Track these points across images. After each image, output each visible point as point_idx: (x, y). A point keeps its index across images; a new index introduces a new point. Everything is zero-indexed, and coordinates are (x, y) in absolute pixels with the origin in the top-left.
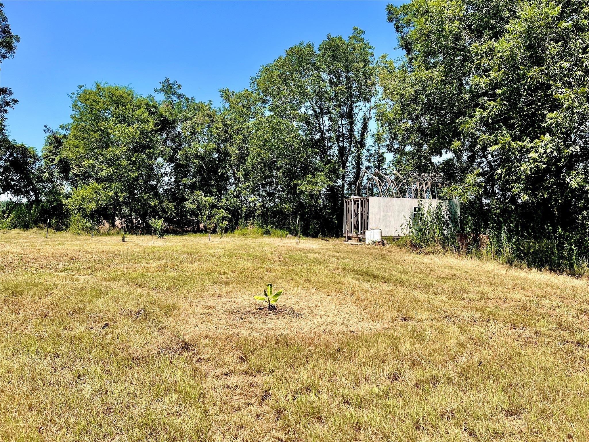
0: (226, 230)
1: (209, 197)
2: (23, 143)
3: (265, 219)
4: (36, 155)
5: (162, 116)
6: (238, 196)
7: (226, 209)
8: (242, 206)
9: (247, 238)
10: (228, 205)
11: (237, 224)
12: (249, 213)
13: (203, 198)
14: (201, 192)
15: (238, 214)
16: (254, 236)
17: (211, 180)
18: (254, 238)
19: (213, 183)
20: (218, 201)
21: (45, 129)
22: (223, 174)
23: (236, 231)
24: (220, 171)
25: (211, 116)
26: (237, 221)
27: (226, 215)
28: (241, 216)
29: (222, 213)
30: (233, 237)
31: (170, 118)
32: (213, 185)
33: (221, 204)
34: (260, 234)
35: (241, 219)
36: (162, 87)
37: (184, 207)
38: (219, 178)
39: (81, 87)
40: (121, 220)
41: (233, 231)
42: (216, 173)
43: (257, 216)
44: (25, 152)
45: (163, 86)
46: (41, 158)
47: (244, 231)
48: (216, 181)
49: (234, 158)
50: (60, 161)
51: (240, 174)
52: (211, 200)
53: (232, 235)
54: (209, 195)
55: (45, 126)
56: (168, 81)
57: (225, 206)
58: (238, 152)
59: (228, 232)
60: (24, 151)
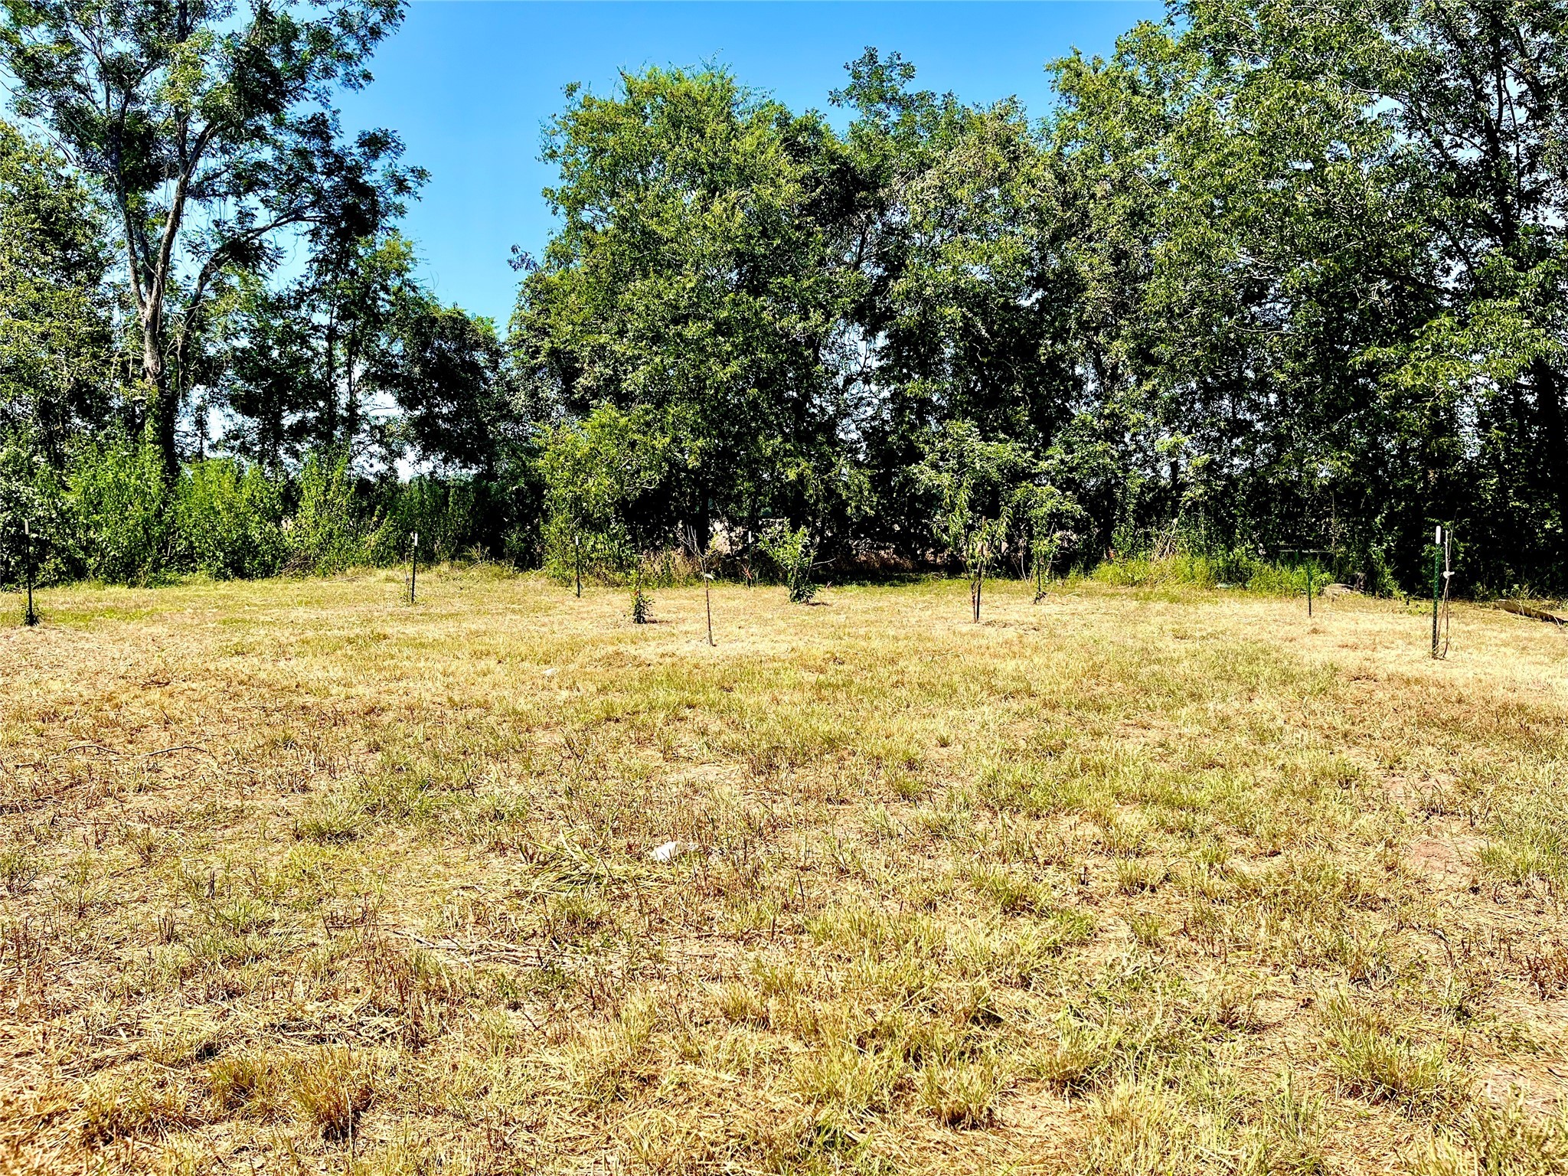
0: (1062, 565)
1: (1000, 441)
2: (455, 305)
3: (1220, 521)
4: (493, 340)
5: (833, 158)
6: (1112, 435)
7: (1068, 485)
8: (1126, 470)
9: (1147, 598)
10: (1071, 470)
11: (1105, 540)
12: (1154, 499)
13: (979, 446)
14: (969, 423)
15: (1113, 502)
16: (1176, 591)
17: (1011, 380)
18: (1174, 600)
19: (1017, 390)
20: (1036, 456)
21: (514, 257)
22: (1055, 359)
23: (1104, 569)
24: (1046, 348)
25: (1009, 140)
26: (1108, 527)
27: (1068, 506)
28: (1124, 511)
29: (1048, 499)
30: (1090, 594)
31: (863, 163)
32: (1016, 401)
33: (1043, 465)
34: (1199, 581)
35: (1122, 520)
36: (851, 80)
37: (910, 481)
38: (1041, 373)
39: (571, 90)
40: (731, 530)
41: (1088, 569)
42: (1028, 352)
43: (1188, 512)
44: (463, 331)
45: (856, 76)
46: (506, 348)
47: (1136, 567)
48: (1029, 382)
49: (1096, 292)
50: (554, 353)
51: (1119, 350)
52: (1007, 451)
53: (1086, 583)
54: (1002, 436)
55: (514, 250)
56: (872, 57)
57: (1059, 472)
58: (1111, 269)
59: (1073, 573)
60: (459, 326)
